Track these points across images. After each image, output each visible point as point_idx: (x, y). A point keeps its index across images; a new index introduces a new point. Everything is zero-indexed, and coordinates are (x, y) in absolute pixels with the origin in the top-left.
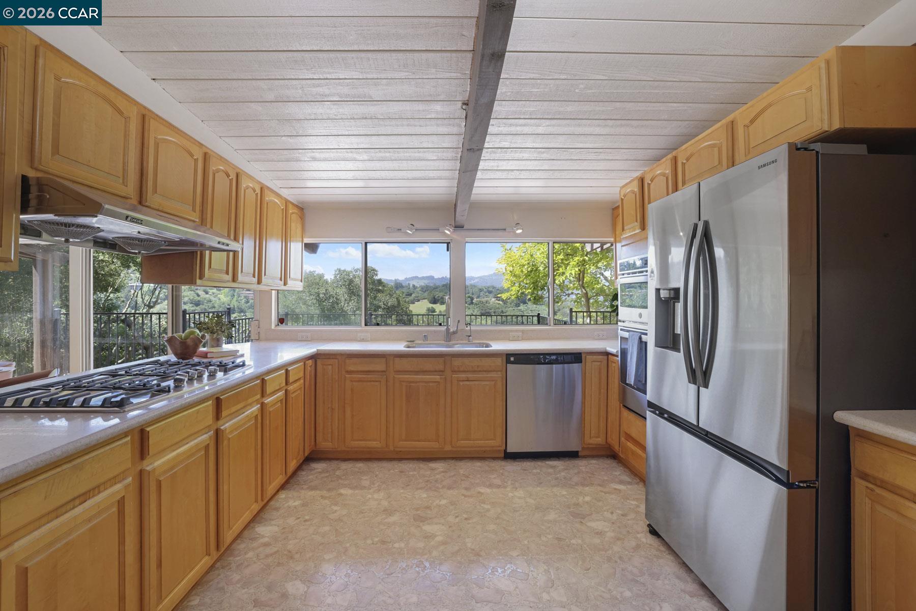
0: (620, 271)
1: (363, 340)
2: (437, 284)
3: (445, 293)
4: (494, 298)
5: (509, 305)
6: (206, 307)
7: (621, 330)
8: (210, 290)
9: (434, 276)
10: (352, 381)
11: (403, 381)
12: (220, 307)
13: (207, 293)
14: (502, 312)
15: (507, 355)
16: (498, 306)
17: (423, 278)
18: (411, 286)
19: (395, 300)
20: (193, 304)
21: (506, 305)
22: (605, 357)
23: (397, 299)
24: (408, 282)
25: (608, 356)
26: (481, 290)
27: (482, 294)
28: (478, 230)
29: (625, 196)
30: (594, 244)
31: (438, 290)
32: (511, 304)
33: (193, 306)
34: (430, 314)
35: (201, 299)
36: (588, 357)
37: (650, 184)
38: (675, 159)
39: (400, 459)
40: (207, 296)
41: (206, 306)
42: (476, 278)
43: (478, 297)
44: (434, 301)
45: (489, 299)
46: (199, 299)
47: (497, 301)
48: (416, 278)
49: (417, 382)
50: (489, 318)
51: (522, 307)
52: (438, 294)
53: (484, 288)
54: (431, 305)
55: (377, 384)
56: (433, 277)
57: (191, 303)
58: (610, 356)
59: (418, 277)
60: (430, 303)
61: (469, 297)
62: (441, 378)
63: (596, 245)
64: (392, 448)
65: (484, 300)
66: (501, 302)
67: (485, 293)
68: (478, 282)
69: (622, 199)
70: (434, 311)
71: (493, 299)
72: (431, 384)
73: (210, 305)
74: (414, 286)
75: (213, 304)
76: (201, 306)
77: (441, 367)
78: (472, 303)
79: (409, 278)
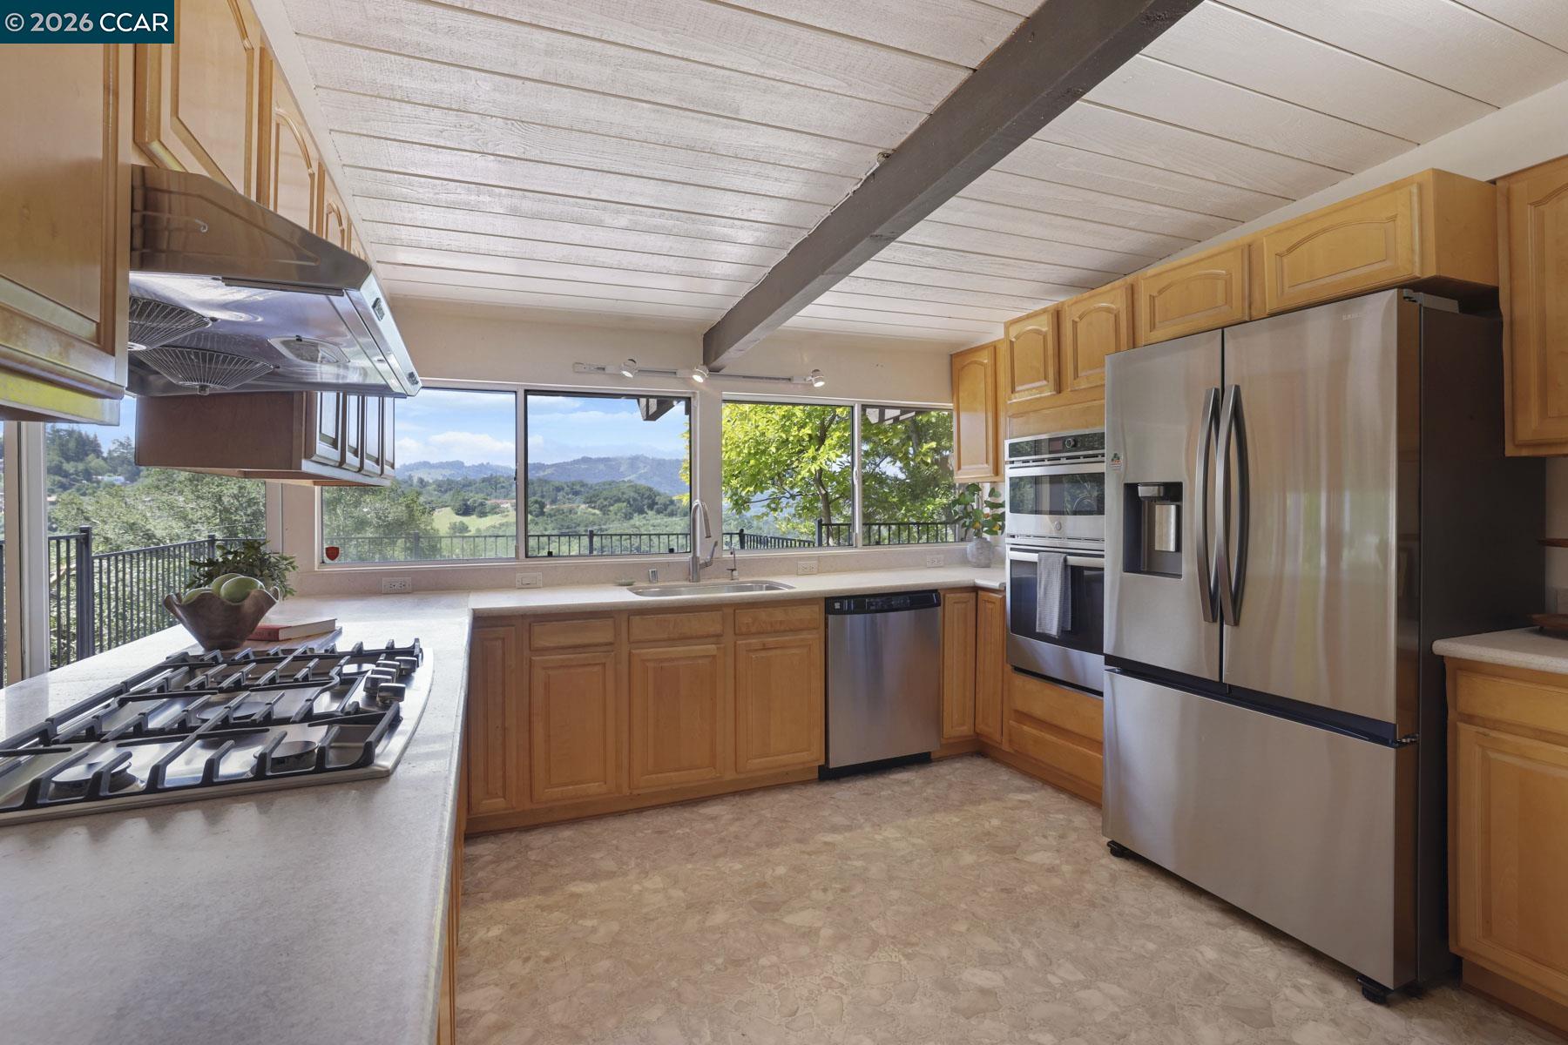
0: (1010, 456)
1: (527, 586)
2: (471, 478)
3: (488, 495)
4: (585, 503)
5: (612, 516)
7: (1012, 549)
9: (465, 462)
10: (544, 668)
11: (648, 660)
14: (601, 530)
15: (827, 599)
16: (591, 518)
17: (441, 466)
18: (415, 480)
19: (404, 509)
21: (607, 517)
22: (973, 595)
23: (408, 506)
24: (407, 474)
25: (977, 594)
26: (559, 489)
27: (560, 495)
28: (744, 377)
29: (1017, 337)
30: (887, 411)
31: (473, 488)
32: (616, 514)
34: (458, 534)
36: (948, 595)
37: (1076, 322)
38: (1132, 291)
39: (639, 810)
42: (549, 467)
43: (554, 502)
44: (466, 510)
45: (574, 505)
47: (590, 509)
48: (426, 465)
49: (672, 660)
50: (575, 542)
51: (637, 520)
52: (474, 498)
53: (565, 486)
54: (459, 519)
55: (596, 669)
56: (463, 463)
58: (980, 593)
59: (429, 463)
60: (457, 514)
61: (536, 502)
62: (718, 648)
63: (890, 414)
64: (626, 791)
65: (566, 506)
66: (597, 512)
67: (567, 494)
68: (553, 474)
69: (1011, 341)
70: (464, 528)
71: (583, 506)
72: (700, 661)
74: (421, 481)
77: (717, 628)
78: (542, 513)
79: (410, 465)
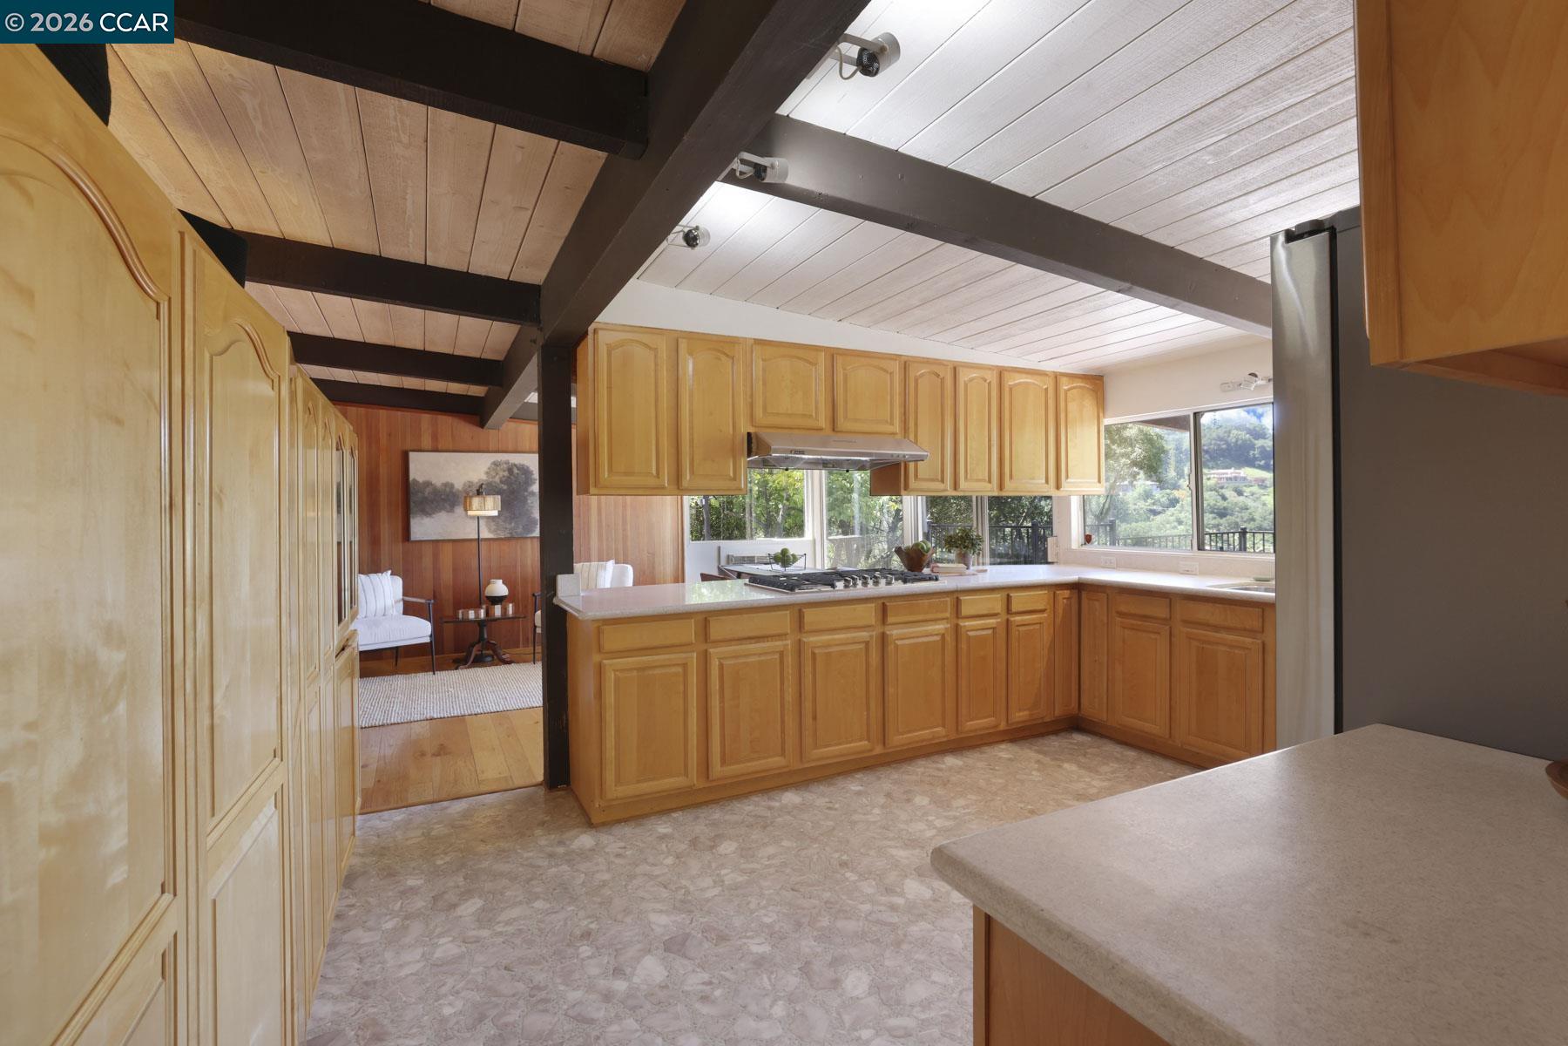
1: (1187, 573)
6: (1238, 520)
8: (1244, 488)
12: (1265, 519)
13: (1240, 493)
20: (1214, 513)
33: (1215, 518)
35: (1230, 505)
40: (1241, 498)
41: (1237, 517)
46: (1225, 504)
57: (1212, 512)
73: (1246, 515)
75: (1250, 514)
76: (1228, 517)
